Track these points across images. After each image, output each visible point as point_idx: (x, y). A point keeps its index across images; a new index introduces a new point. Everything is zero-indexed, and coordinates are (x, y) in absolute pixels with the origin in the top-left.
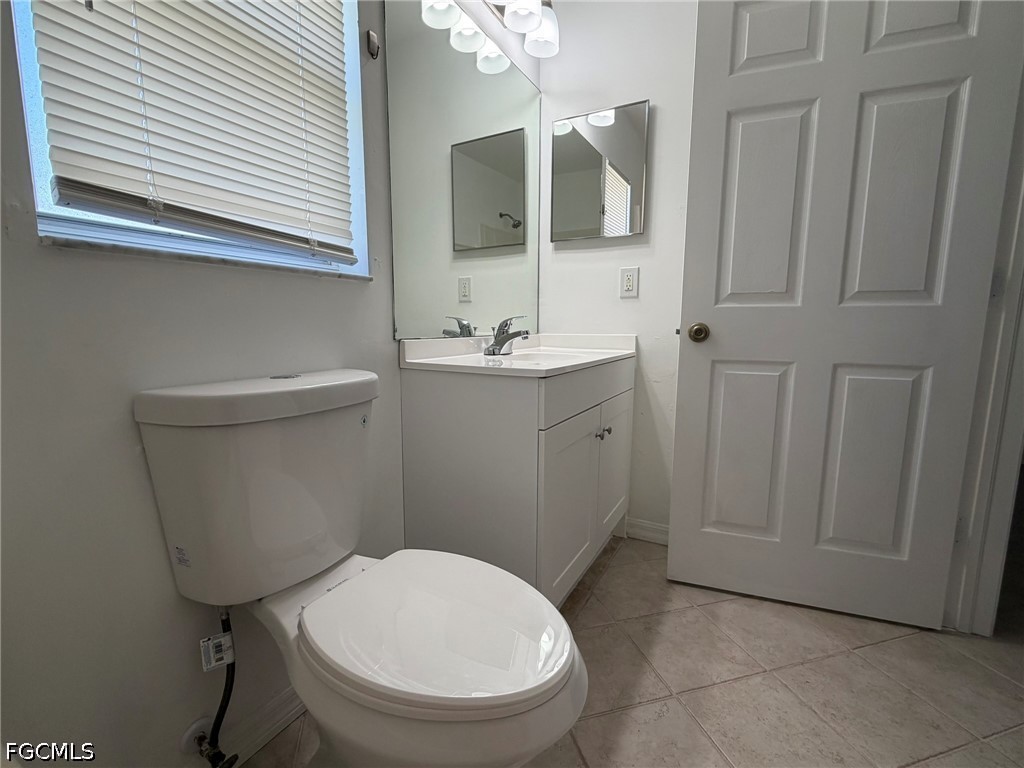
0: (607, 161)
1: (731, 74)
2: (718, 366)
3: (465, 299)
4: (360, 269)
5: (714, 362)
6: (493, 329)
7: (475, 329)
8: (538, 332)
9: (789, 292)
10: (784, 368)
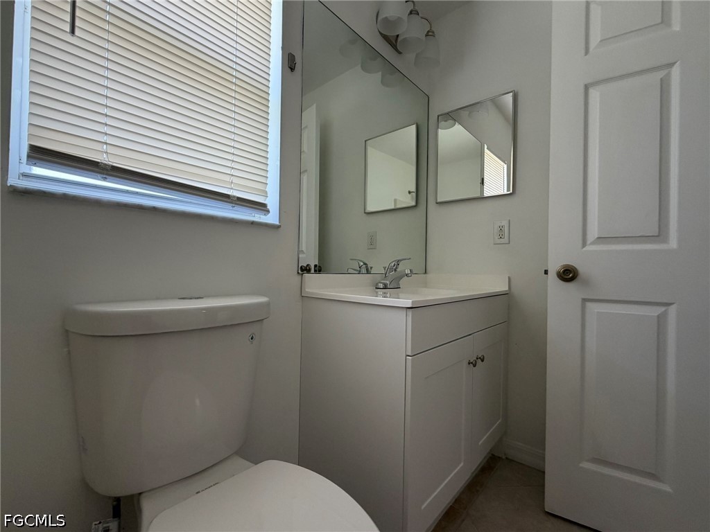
0: (486, 147)
1: (586, 55)
2: (589, 305)
3: (372, 247)
4: (272, 218)
5: (584, 300)
6: (385, 268)
7: (371, 268)
8: (426, 273)
9: (660, 235)
10: (663, 309)
